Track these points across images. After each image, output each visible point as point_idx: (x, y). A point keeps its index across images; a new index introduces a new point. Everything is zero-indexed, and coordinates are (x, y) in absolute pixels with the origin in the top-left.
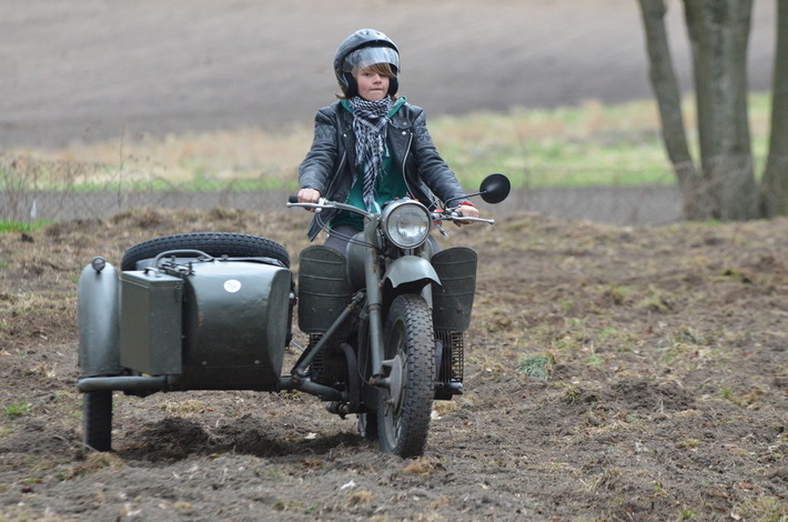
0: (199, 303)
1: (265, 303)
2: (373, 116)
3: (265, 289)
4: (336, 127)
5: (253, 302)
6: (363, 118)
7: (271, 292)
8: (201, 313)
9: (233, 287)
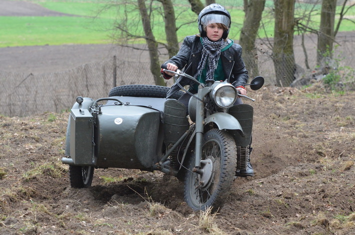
0: (100, 129)
1: (134, 131)
2: (213, 49)
3: (135, 124)
4: (191, 49)
5: (128, 130)
6: (208, 49)
7: (138, 125)
8: (101, 135)
9: (118, 122)
